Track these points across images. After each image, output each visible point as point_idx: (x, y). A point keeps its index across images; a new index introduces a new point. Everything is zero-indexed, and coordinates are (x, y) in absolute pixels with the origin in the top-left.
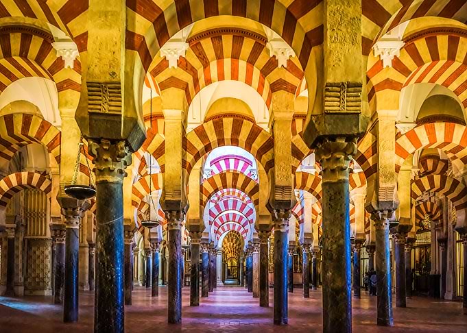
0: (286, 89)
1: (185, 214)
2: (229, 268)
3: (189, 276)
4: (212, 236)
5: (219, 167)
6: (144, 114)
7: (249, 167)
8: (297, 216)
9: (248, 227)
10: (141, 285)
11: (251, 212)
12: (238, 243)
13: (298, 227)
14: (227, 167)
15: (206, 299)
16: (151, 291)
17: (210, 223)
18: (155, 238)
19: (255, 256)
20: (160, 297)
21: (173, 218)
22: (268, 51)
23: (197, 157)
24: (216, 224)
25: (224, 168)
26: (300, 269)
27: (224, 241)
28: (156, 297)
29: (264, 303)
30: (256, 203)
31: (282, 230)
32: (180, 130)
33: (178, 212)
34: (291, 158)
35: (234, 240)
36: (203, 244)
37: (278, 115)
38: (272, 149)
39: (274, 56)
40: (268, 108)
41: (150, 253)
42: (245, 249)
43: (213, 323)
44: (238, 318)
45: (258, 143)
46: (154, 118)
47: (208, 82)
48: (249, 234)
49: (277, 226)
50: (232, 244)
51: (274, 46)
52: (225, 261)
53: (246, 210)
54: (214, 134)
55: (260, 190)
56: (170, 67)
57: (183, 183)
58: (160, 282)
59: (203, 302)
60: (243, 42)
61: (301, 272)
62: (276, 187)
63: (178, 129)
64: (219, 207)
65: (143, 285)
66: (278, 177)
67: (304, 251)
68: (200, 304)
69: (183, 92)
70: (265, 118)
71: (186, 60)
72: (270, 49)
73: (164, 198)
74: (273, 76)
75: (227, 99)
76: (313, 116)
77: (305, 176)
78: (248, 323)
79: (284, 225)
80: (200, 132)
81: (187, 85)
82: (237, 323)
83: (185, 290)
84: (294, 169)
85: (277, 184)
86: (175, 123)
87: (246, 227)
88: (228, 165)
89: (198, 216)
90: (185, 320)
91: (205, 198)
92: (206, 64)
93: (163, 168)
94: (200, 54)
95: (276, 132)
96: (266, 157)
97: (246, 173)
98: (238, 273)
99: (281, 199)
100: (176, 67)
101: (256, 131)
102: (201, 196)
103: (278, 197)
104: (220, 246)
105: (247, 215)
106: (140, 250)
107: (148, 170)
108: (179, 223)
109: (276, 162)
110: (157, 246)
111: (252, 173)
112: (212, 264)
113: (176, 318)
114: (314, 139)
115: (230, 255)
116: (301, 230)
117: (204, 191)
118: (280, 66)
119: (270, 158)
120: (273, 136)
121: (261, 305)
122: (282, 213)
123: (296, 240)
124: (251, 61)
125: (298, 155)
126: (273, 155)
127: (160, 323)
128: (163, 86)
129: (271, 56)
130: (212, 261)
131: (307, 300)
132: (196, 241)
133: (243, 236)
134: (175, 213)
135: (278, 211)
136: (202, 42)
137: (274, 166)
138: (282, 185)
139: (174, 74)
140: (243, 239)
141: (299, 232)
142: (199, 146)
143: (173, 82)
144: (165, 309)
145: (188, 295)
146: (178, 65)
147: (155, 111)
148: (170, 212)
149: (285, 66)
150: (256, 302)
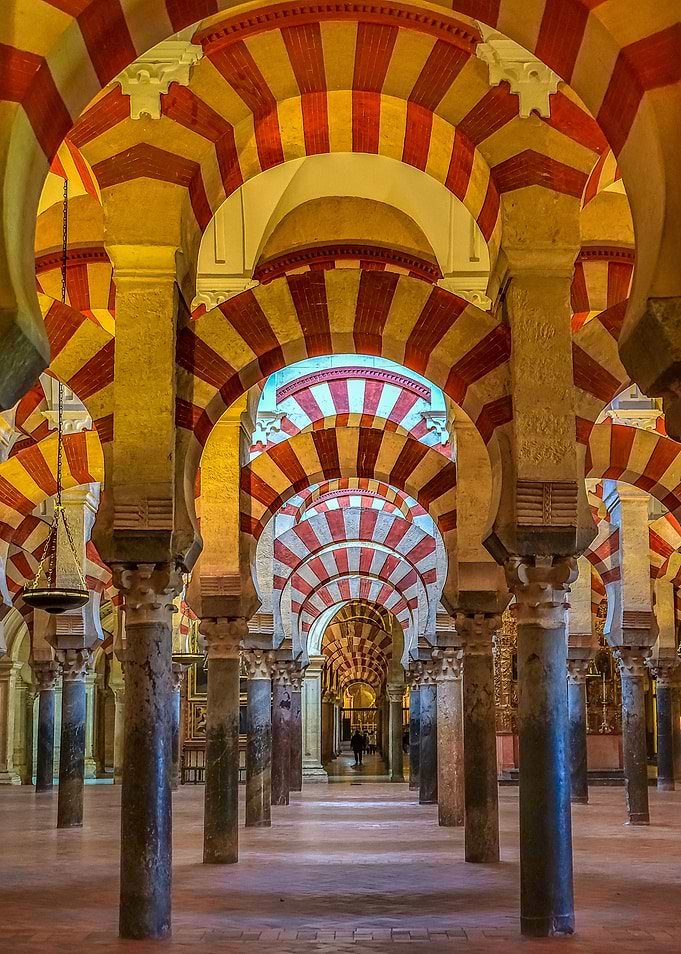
0: (547, 183)
1: (185, 570)
2: (347, 715)
3: (196, 749)
4: (285, 623)
5: (310, 406)
6: (38, 247)
7: (420, 406)
8: (594, 559)
9: (415, 590)
10: (17, 781)
11: (425, 546)
12: (379, 638)
13: (601, 590)
14: (337, 406)
15: (261, 833)
16: (55, 806)
17: (279, 583)
18: (71, 632)
19: (442, 689)
20: (87, 830)
21: (142, 586)
22: (483, 69)
23: (232, 388)
24: (298, 584)
25: (328, 408)
26: (612, 722)
27: (328, 632)
28: (72, 831)
29: (480, 851)
30: (447, 522)
31: (544, 623)
32: (170, 310)
33: (161, 566)
34: (574, 392)
35: (366, 629)
36: (252, 651)
37: (520, 262)
38: (502, 366)
39: (505, 84)
40: (487, 236)
41: (52, 677)
42: (405, 660)
43: (291, 935)
44: (384, 912)
45: (452, 347)
46: (75, 261)
47: (272, 157)
48: (420, 614)
49: (525, 608)
50: (356, 641)
51: (501, 54)
52: (332, 695)
53: (410, 540)
54: (293, 318)
55: (461, 483)
56: (135, 115)
57: (179, 474)
58: (90, 767)
59: (253, 845)
60: (392, 41)
61: (616, 732)
62: (521, 484)
63: (163, 306)
64: (310, 532)
65: (27, 782)
66: (527, 452)
67: (625, 670)
68: (243, 855)
69: (181, 191)
70: (473, 259)
71: (192, 96)
72: (490, 60)
73: (110, 523)
74: (504, 143)
75: (336, 201)
76: (657, 299)
77: (622, 438)
78: (422, 931)
79: (551, 606)
80: (243, 314)
81: (196, 168)
82: (381, 933)
83: (182, 799)
84: (583, 429)
85: (522, 475)
86: (150, 285)
87: (409, 593)
88: (340, 399)
89: (235, 568)
90: (185, 924)
91: (258, 509)
92: (263, 108)
93: (105, 427)
94: (243, 78)
95: (517, 315)
96: (482, 391)
97: (409, 422)
98: (381, 732)
99: (538, 522)
100: (156, 115)
101: (443, 310)
102: (244, 505)
103: (529, 517)
104: (312, 650)
105: (415, 555)
106: (18, 665)
107: (52, 415)
108: (163, 601)
109: (519, 405)
110: (80, 661)
111: (430, 424)
112: (286, 714)
113: (149, 919)
114: (661, 370)
115: (351, 673)
116: (610, 597)
117: (254, 486)
118: (525, 112)
119: (497, 394)
120: (506, 325)
121: (472, 858)
122: (544, 564)
123: (596, 627)
124: (424, 98)
125: (594, 381)
126: (508, 383)
127: (90, 936)
128: (110, 173)
129: (494, 80)
130: (286, 704)
131: (641, 832)
132: (228, 649)
133: (401, 617)
134: (148, 571)
135: (530, 561)
136: (250, 41)
137: (511, 418)
138: (543, 479)
139: (147, 136)
140: (399, 627)
141: (604, 602)
142: (239, 355)
143: (144, 161)
144: (107, 880)
145: (196, 817)
146: (164, 111)
147: (80, 237)
148: (132, 566)
149: (546, 112)
150: (450, 844)
